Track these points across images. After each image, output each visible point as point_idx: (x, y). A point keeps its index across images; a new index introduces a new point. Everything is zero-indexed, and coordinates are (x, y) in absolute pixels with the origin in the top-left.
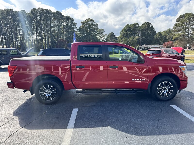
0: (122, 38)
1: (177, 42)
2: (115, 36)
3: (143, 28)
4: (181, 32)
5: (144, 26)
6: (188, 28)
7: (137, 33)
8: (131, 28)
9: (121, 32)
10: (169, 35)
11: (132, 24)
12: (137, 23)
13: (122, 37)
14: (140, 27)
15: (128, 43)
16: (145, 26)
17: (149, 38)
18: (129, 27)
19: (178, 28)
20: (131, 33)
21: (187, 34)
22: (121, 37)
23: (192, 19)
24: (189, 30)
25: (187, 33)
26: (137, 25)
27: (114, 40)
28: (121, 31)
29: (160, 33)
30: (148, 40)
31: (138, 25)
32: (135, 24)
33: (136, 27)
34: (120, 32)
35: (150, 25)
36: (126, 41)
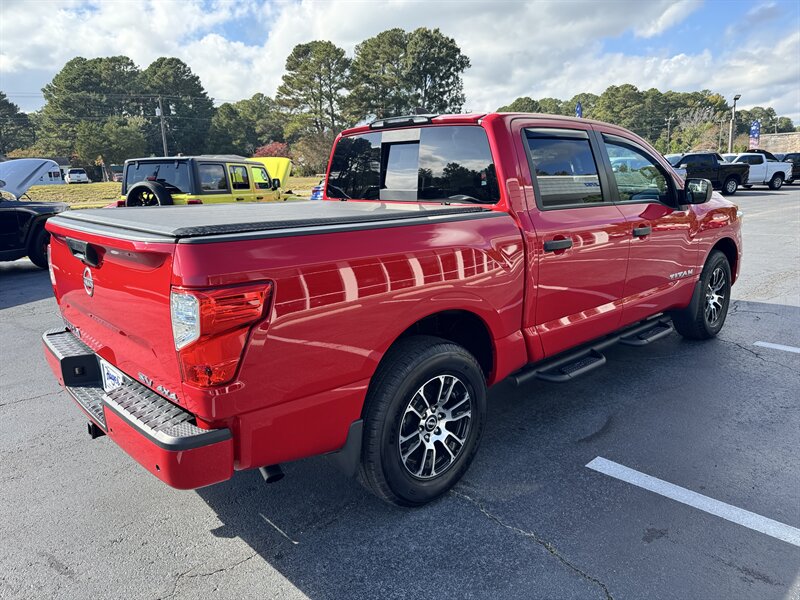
0: (59, 121)
1: (299, 144)
2: (12, 108)
3: (156, 81)
4: (306, 110)
5: (159, 73)
6: (330, 97)
7: (133, 101)
8: (98, 76)
9: (48, 92)
10: (260, 117)
11: (101, 60)
12: (128, 59)
13: (62, 114)
14: (139, 76)
15: (106, 146)
16: (164, 74)
17: (189, 127)
18: (91, 72)
19: (298, 94)
20: (105, 99)
21: (328, 119)
22: (56, 116)
23: (337, 63)
24: (331, 103)
25: (329, 114)
26: (129, 64)
27: (16, 130)
28: (48, 86)
29: (230, 110)
30: (186, 134)
31: (132, 64)
32: (114, 60)
33: (121, 73)
34: (44, 91)
35: (185, 72)
36: (90, 134)
